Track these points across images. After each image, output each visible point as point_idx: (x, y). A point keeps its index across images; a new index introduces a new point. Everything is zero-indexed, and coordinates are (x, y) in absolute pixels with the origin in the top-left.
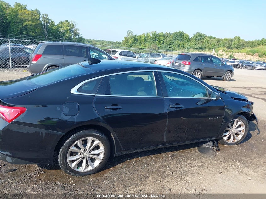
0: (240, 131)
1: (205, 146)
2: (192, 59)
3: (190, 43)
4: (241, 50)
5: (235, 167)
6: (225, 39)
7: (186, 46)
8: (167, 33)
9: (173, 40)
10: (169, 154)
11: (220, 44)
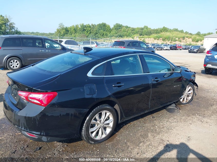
0: (190, 94)
1: (170, 107)
2: (126, 44)
3: (112, 32)
4: (150, 36)
5: (197, 119)
6: (138, 28)
7: (109, 35)
8: (92, 24)
9: (98, 30)
10: (150, 117)
11: (134, 32)
